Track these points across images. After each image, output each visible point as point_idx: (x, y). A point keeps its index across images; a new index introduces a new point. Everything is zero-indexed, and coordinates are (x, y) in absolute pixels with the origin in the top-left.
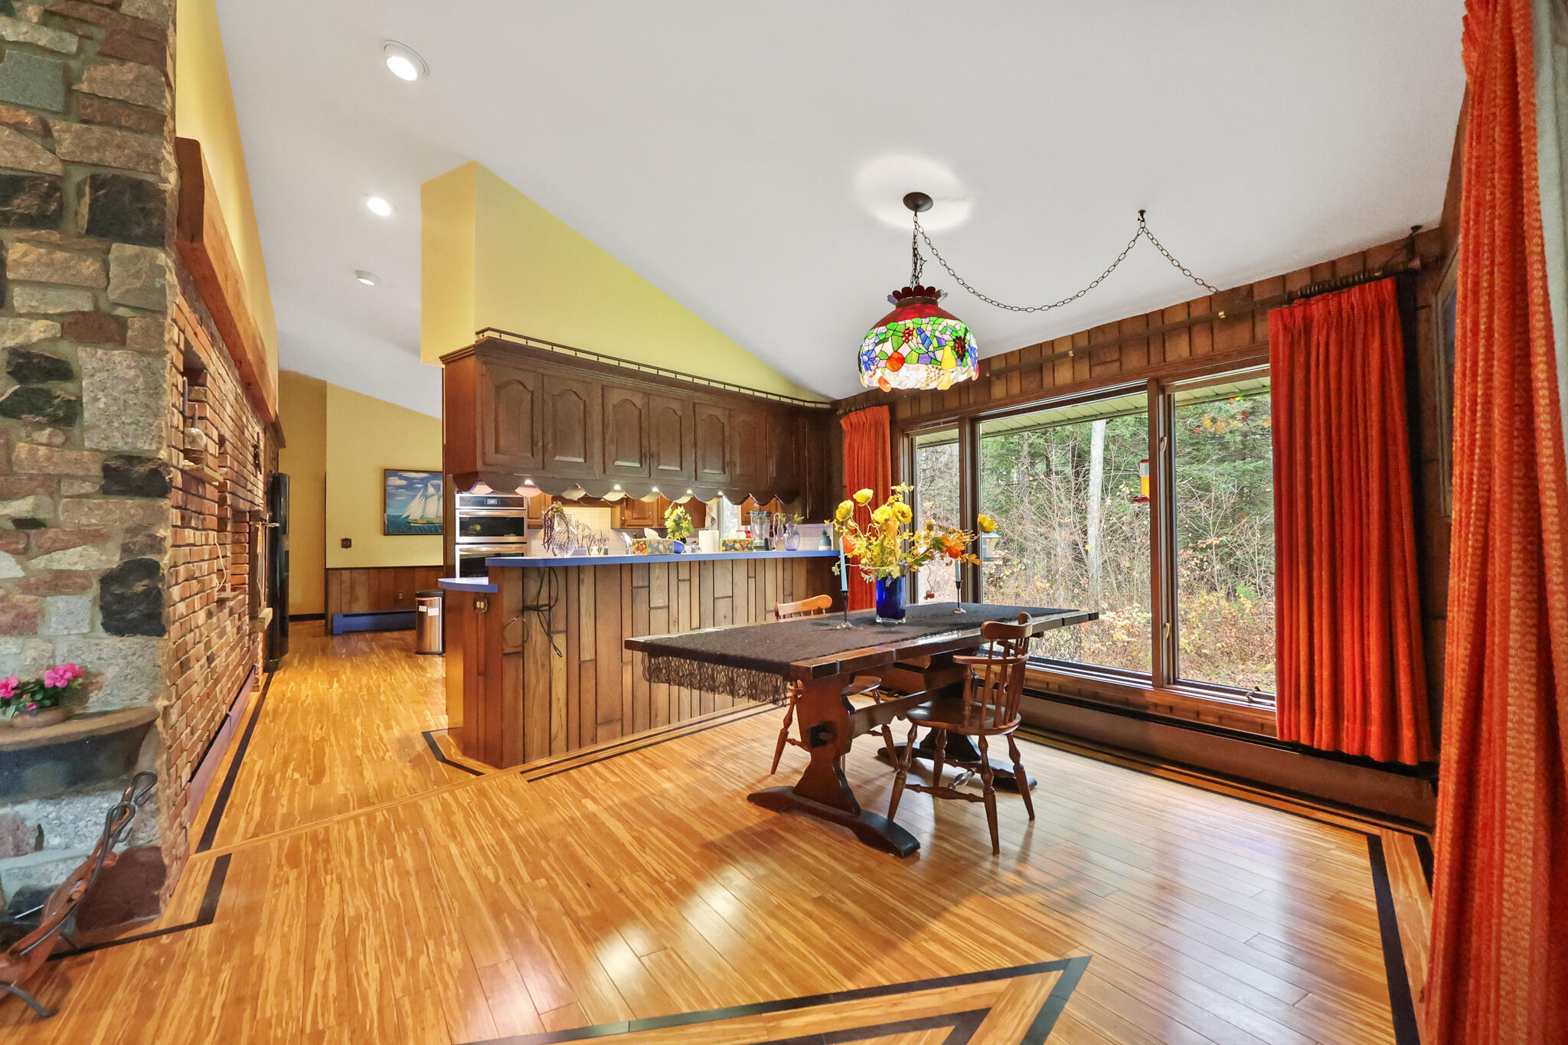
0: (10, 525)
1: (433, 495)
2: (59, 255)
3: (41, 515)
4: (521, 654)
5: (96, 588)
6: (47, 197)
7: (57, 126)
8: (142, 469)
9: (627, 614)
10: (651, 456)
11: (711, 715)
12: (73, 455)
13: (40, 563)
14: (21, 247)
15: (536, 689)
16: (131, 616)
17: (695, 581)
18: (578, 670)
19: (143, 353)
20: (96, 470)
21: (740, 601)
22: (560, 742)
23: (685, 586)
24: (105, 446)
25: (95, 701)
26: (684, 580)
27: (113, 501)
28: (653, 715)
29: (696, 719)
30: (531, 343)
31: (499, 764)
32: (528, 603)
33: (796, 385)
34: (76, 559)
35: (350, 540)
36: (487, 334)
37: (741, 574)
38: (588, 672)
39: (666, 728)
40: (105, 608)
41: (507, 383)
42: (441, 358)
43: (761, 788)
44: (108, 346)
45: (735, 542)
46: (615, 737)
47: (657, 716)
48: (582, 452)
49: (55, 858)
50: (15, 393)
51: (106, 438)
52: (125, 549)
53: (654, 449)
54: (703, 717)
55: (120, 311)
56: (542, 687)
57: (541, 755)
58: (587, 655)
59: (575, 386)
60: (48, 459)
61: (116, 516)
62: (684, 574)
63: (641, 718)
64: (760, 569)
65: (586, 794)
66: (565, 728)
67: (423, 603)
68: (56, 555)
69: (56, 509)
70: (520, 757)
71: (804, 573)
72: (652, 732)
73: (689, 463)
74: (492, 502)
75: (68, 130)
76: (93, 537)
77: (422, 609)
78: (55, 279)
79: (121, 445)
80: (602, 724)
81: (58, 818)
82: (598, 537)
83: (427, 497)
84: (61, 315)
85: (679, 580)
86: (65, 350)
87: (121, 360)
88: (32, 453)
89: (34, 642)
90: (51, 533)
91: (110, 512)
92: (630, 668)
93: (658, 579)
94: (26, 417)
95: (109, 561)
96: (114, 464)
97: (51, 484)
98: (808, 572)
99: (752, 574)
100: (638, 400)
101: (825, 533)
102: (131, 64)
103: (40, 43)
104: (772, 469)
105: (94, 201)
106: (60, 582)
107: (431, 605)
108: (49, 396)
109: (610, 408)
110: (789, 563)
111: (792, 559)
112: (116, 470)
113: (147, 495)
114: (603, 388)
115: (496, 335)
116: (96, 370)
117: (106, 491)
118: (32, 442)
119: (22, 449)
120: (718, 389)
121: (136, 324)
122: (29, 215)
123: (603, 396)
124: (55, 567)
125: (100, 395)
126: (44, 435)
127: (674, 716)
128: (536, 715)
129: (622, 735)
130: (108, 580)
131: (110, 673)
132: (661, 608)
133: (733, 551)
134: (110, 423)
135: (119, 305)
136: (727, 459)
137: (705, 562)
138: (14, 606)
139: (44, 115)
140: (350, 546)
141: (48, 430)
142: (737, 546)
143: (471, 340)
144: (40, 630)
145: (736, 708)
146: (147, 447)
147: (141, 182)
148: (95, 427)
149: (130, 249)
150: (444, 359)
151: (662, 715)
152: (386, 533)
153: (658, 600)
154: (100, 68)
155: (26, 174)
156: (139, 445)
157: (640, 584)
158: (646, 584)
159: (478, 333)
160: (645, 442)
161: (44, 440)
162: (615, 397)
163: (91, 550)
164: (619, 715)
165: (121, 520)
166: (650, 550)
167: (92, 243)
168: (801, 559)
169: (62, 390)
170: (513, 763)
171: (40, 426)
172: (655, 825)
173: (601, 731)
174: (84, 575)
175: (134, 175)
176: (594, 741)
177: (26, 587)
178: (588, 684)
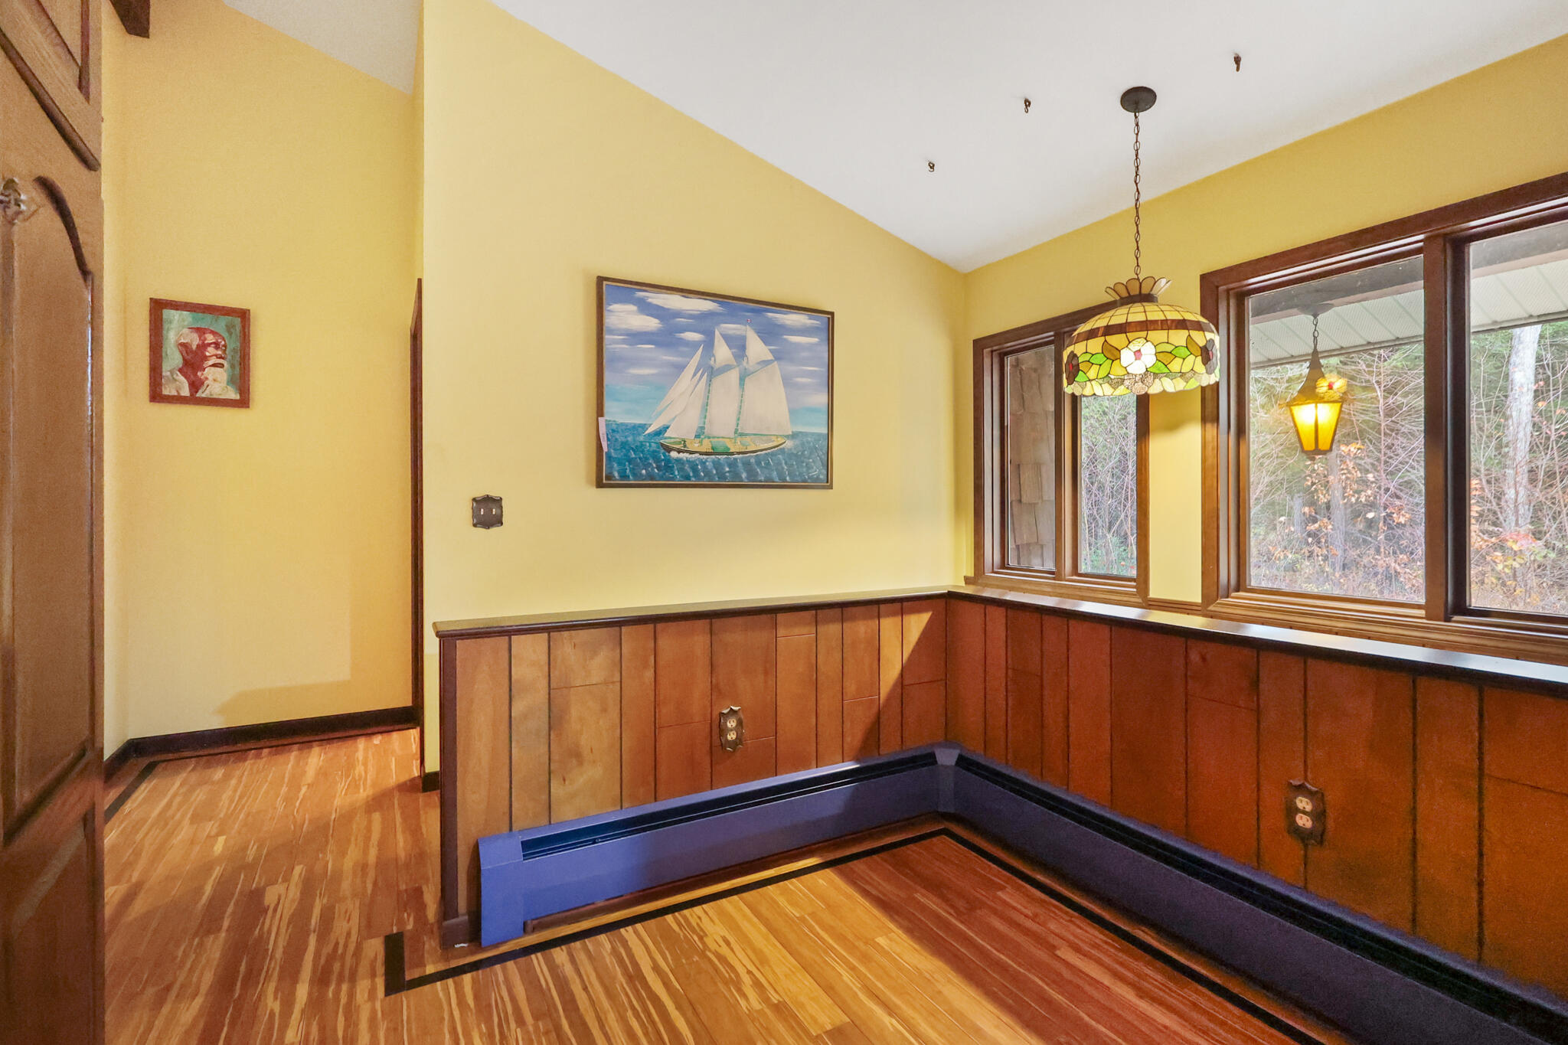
1: (727, 368)
35: (498, 502)
83: (712, 372)
140: (498, 521)
152: (602, 481)
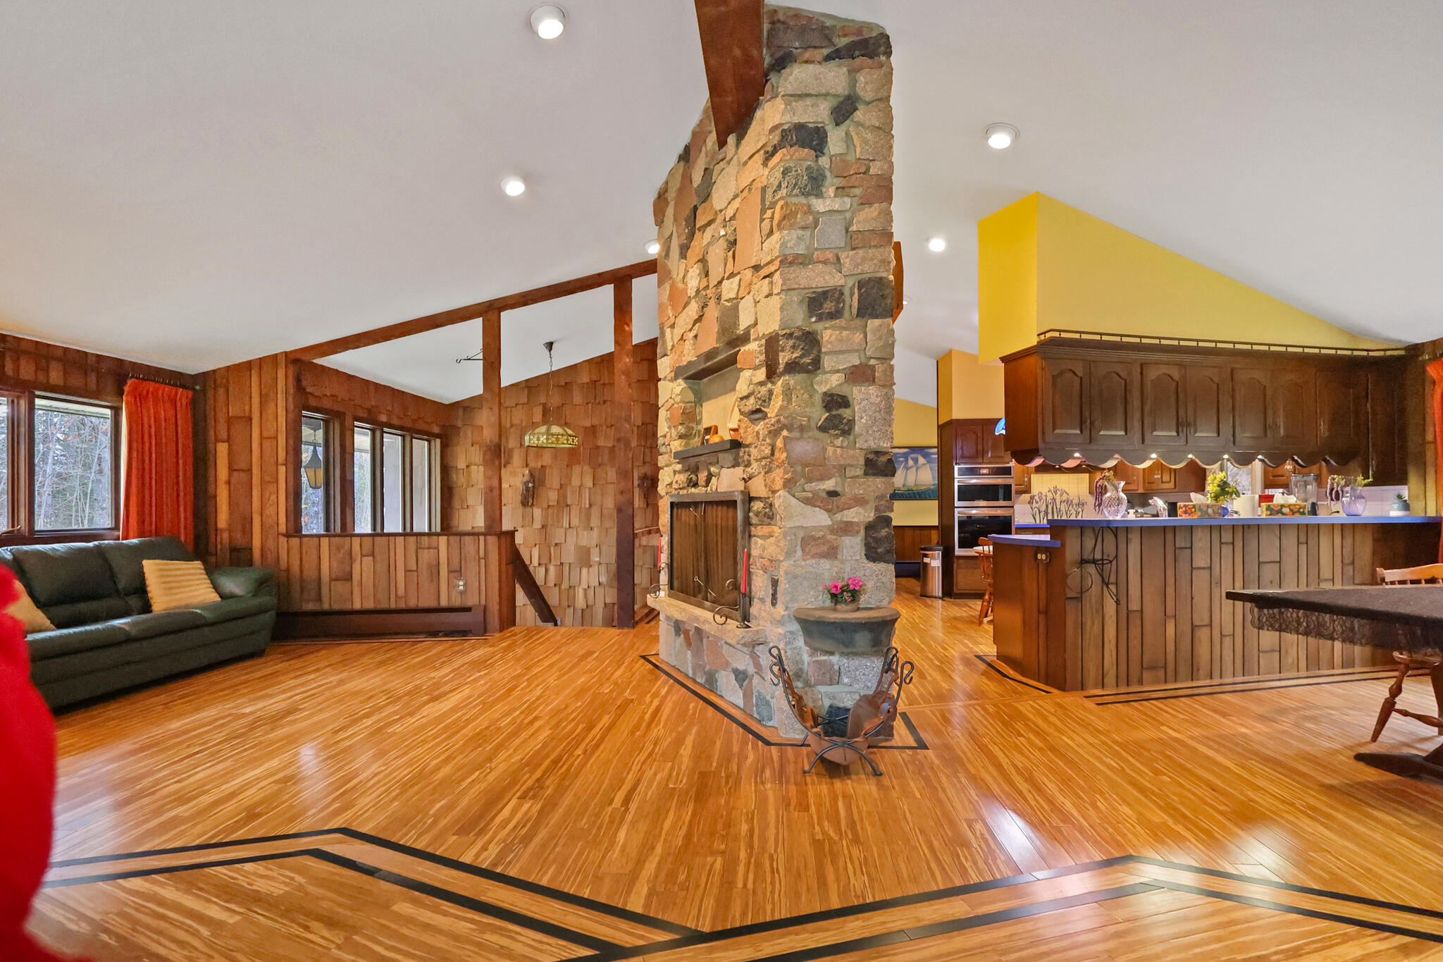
0: (824, 495)
2: (845, 333)
3: (839, 489)
4: (1079, 599)
5: (862, 532)
6: (838, 302)
7: (843, 256)
8: (884, 459)
9: (1170, 572)
10: (1188, 425)
11: (1255, 678)
12: (851, 452)
13: (838, 516)
14: (829, 332)
15: (1092, 629)
16: (879, 550)
17: (1239, 544)
18: (1126, 618)
19: (884, 386)
20: (862, 462)
21: (1289, 566)
22: (1110, 678)
23: (1227, 550)
24: (865, 446)
25: (863, 600)
26: (1226, 543)
27: (871, 479)
28: (1195, 669)
29: (1240, 679)
30: (1084, 336)
31: (1062, 688)
32: (1085, 557)
33: (1351, 333)
34: (854, 515)
36: (1048, 335)
37: (1290, 540)
38: (1136, 621)
39: (1208, 682)
40: (867, 545)
41: (1062, 373)
42: (1001, 358)
43: (1363, 750)
44: (866, 384)
45: (1282, 506)
46: (1158, 682)
47: (1198, 670)
48: (1123, 426)
49: (846, 690)
50: (826, 419)
51: (866, 441)
52: (877, 509)
53: (1190, 418)
54: (1246, 679)
55: (872, 362)
56: (1097, 627)
57: (1096, 687)
58: (1134, 606)
59: (1118, 368)
60: (841, 456)
61: (871, 489)
62: (1227, 537)
63: (1184, 669)
64: (1313, 536)
65: (1163, 724)
66: (1115, 667)
67: (926, 556)
68: (846, 512)
69: (843, 486)
70: (1080, 685)
71: (1369, 542)
72: (1195, 684)
73: (1226, 429)
74: (985, 471)
75: (848, 257)
76: (860, 501)
77: (926, 560)
78: (844, 348)
79: (872, 444)
80: (1147, 669)
81: (848, 667)
82: (1075, 501)
84: (844, 369)
85: (1221, 543)
86: (845, 390)
87: (873, 390)
88: (835, 452)
89: (836, 563)
90: (843, 499)
91: (869, 486)
92: (1173, 621)
93: (1201, 541)
94: (832, 432)
95: (869, 517)
96: (871, 456)
97: (842, 469)
98: (1374, 540)
99: (1303, 539)
100: (1175, 373)
101: (1400, 497)
102: (876, 205)
103: (835, 209)
104: (1323, 428)
105: (860, 296)
106: (846, 528)
107: (933, 558)
108: (840, 417)
109: (1148, 384)
110: (1351, 529)
111: (1354, 525)
112: (871, 460)
113: (886, 475)
114: (1142, 365)
115: (1057, 334)
116: (862, 400)
117: (866, 474)
118: (834, 446)
119: (830, 450)
120: (1264, 352)
121: (880, 369)
122: (831, 313)
123: (1141, 373)
124: (845, 519)
125: (864, 415)
126: (839, 442)
127: (1216, 672)
128: (1091, 653)
129: (1166, 682)
130: (870, 527)
131: (870, 585)
132: (1204, 568)
133: (1280, 516)
134: (868, 431)
135: (871, 358)
136: (1270, 420)
137: (1249, 526)
138: (828, 542)
139: (835, 251)
141: (841, 438)
142: (1286, 510)
143: (1033, 341)
144: (839, 556)
145: (1283, 675)
146: (885, 445)
147: (881, 279)
148: (861, 434)
149: (877, 322)
150: (1004, 359)
151: (1204, 671)
153: (1201, 560)
154: (861, 213)
155: (828, 289)
156: (881, 444)
157: (1183, 545)
158: (1189, 545)
159: (1039, 335)
160: (1182, 413)
161: (839, 445)
162: (1153, 374)
163: (860, 510)
164: (1162, 664)
165: (874, 491)
166: (1199, 514)
167: (859, 322)
168: (1365, 525)
169: (846, 413)
170: (1073, 689)
171: (837, 436)
172: (1252, 759)
173: (1146, 675)
174: (857, 524)
175: (878, 275)
176: (1141, 682)
177: (832, 530)
178: (1135, 632)
